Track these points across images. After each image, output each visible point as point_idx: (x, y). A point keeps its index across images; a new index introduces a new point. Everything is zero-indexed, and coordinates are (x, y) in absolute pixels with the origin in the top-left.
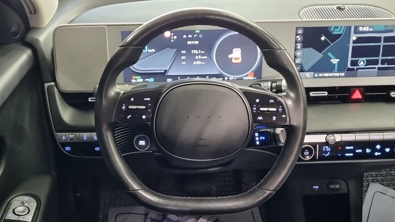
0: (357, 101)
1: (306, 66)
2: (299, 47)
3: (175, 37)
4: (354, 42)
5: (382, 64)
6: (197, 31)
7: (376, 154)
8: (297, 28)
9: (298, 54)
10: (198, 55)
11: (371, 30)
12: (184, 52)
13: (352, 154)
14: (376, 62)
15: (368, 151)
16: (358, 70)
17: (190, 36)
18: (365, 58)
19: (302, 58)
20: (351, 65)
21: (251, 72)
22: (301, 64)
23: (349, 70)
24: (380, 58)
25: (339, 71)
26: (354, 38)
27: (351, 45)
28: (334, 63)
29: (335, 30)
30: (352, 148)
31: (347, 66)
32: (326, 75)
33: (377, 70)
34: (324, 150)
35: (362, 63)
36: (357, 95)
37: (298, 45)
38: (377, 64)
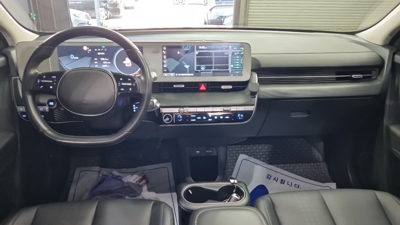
0: (203, 91)
1: (170, 69)
2: (165, 58)
3: (90, 50)
4: (197, 55)
5: (215, 69)
6: (103, 47)
7: (209, 120)
8: (162, 46)
9: (165, 62)
10: (105, 61)
11: (206, 48)
12: (96, 59)
13: (195, 120)
14: (211, 68)
15: (204, 118)
16: (201, 72)
17: (99, 50)
18: (204, 65)
19: (167, 64)
20: (197, 69)
21: (138, 72)
22: (167, 68)
23: (196, 72)
24: (213, 65)
25: (190, 73)
26: (197, 53)
27: (195, 57)
28: (186, 67)
29: (185, 48)
30: (195, 116)
31: (194, 69)
32: (183, 75)
33: (212, 72)
34: (178, 117)
35: (203, 68)
36: (203, 88)
37: (164, 56)
38: (212, 69)
